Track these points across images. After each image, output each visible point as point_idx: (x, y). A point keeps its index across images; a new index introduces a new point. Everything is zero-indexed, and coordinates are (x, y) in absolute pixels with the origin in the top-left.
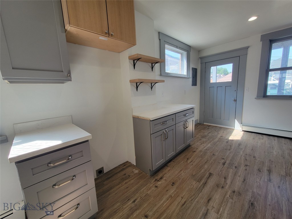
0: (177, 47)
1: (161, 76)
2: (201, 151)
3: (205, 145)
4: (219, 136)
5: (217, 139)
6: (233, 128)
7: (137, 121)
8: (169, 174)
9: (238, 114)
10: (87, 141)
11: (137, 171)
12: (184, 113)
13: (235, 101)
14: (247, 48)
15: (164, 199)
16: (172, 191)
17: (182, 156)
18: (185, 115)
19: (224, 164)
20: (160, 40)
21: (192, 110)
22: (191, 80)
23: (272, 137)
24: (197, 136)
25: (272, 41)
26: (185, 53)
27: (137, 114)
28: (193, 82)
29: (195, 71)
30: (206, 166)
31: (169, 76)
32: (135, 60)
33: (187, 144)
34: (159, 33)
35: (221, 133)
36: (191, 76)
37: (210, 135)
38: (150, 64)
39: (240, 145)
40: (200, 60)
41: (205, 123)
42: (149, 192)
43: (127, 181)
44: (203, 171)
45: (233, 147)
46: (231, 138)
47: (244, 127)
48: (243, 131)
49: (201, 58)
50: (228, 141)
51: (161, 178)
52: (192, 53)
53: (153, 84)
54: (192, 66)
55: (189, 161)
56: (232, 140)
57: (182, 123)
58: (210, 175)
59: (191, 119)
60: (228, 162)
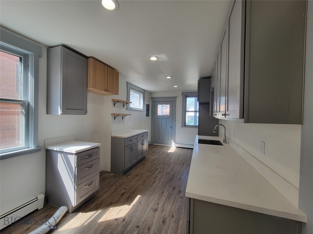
0: (137, 91)
1: (127, 110)
2: (152, 160)
3: (154, 156)
4: (163, 151)
5: (161, 153)
6: (171, 146)
7: (114, 140)
8: (134, 172)
9: (173, 136)
10: (98, 147)
11: (112, 174)
12: (143, 135)
13: (172, 128)
14: (176, 97)
15: (134, 181)
16: (137, 178)
17: (141, 163)
18: (143, 136)
19: (164, 164)
20: (127, 87)
21: (146, 133)
22: (145, 112)
23: (189, 149)
24: (149, 152)
25: (186, 97)
26: (142, 95)
27: (114, 135)
28: (147, 114)
29: (148, 106)
30: (155, 166)
31: (131, 109)
32: (115, 102)
33: (144, 156)
34: (127, 82)
35: (164, 149)
36: (145, 110)
37: (157, 151)
38: (123, 104)
39: (173, 154)
40: (151, 99)
41: (154, 144)
42: (124, 181)
43: (107, 179)
44: (153, 168)
45: (169, 156)
46: (169, 152)
47: (176, 144)
48: (176, 147)
49: (152, 98)
50: (167, 153)
51: (130, 175)
52: (146, 95)
53: (123, 116)
54: (146, 103)
55: (145, 165)
56: (170, 153)
57: (141, 142)
58: (157, 169)
59: (146, 139)
60: (166, 163)
